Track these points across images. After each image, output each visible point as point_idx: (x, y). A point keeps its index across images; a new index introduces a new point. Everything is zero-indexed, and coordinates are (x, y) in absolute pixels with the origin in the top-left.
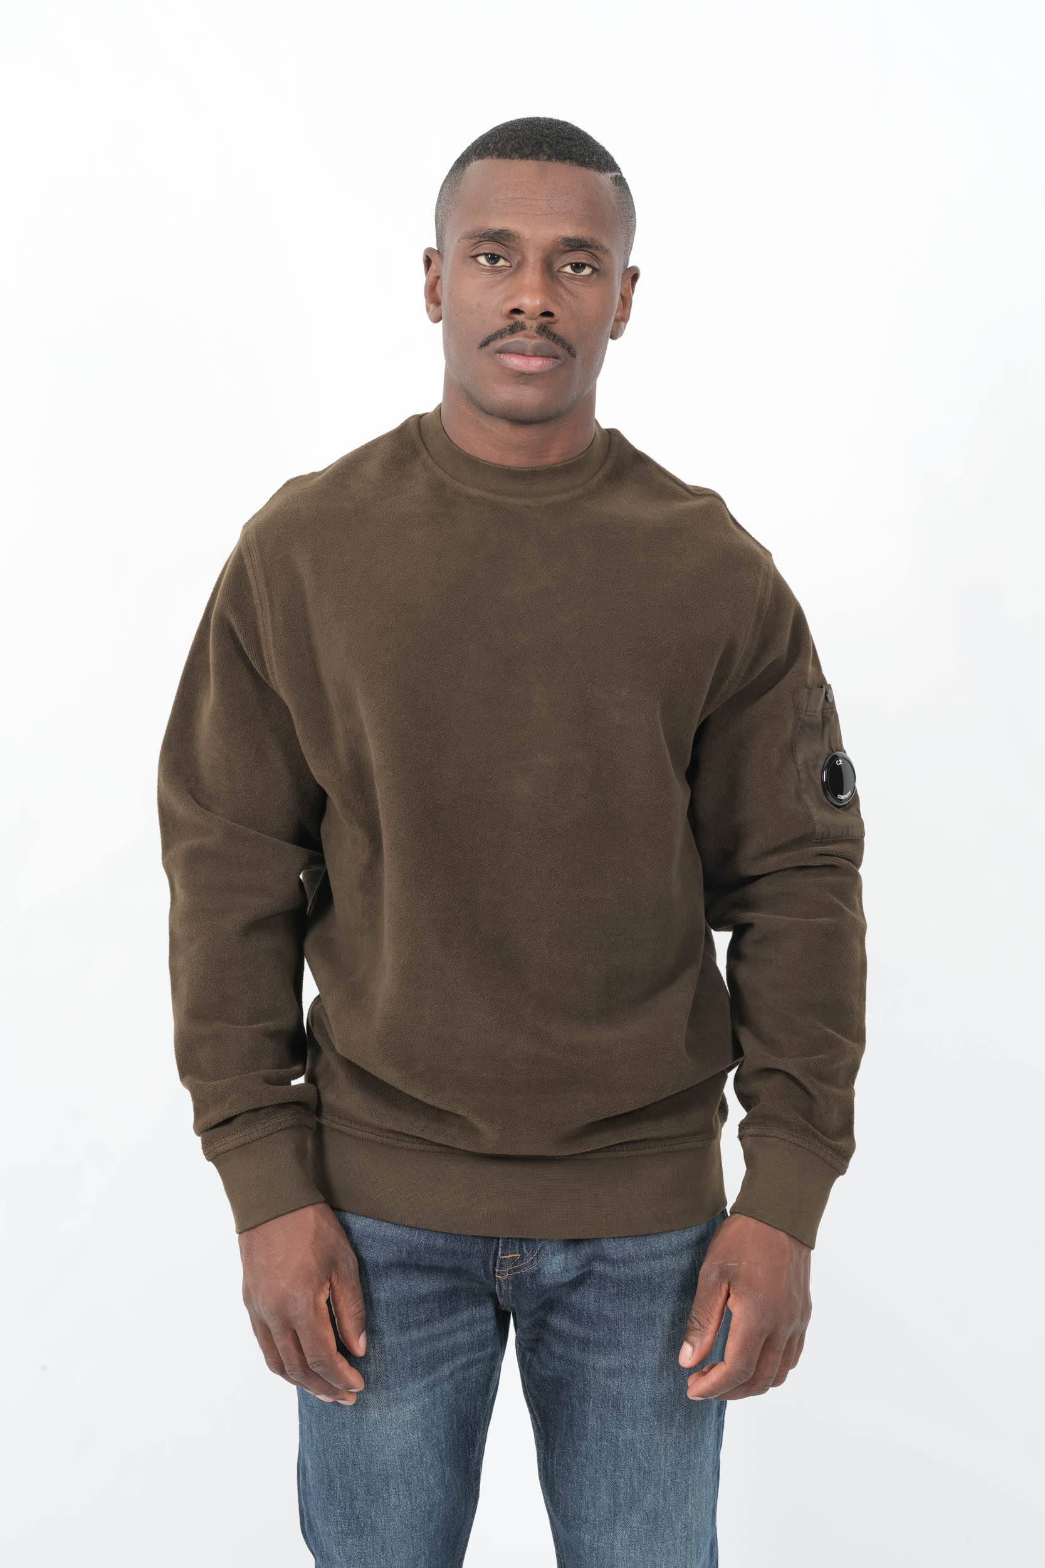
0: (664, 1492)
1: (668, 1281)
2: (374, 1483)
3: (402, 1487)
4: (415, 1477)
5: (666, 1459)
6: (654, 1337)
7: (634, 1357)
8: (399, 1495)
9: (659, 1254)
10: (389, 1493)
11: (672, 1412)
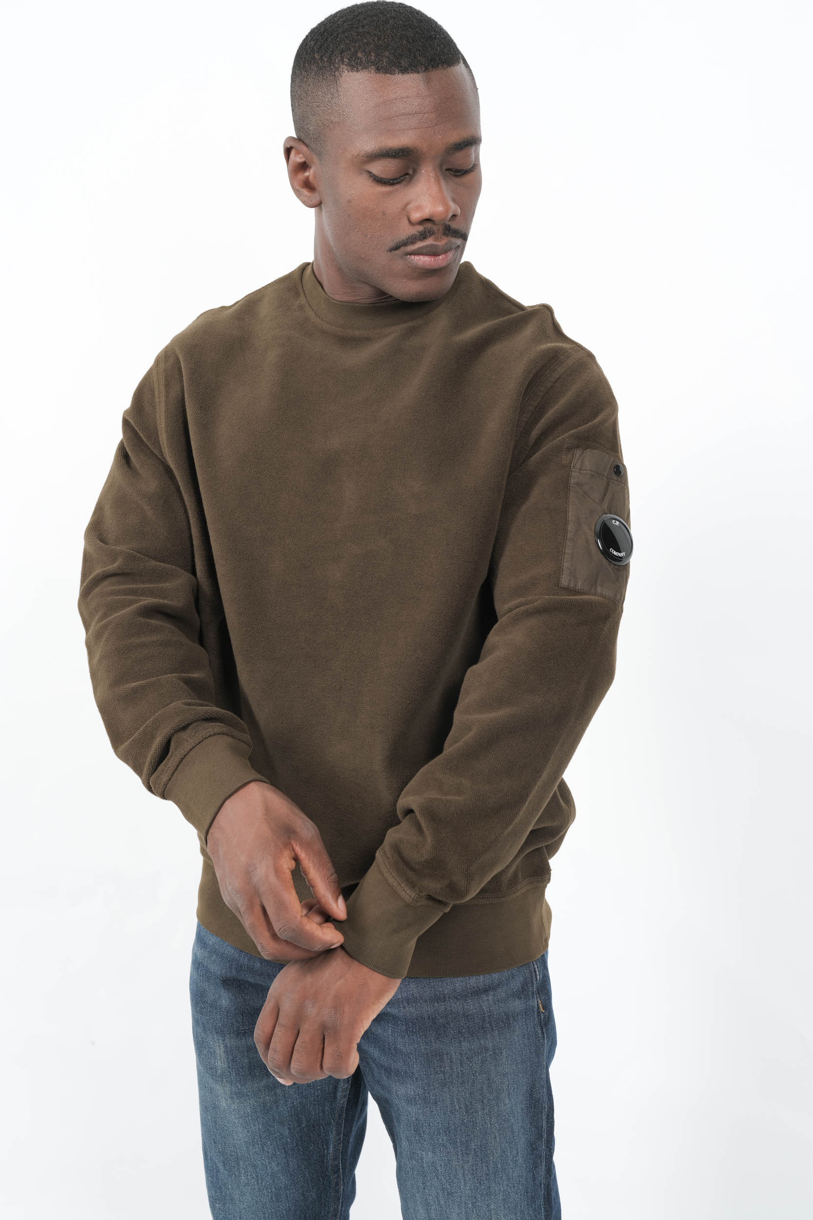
0: (466, 1213)
1: (452, 1022)
2: (228, 1161)
3: (250, 1169)
4: (259, 1162)
5: (465, 1184)
6: (443, 1072)
7: (426, 1088)
8: (247, 1175)
9: (443, 997)
10: (240, 1172)
11: (467, 1141)
